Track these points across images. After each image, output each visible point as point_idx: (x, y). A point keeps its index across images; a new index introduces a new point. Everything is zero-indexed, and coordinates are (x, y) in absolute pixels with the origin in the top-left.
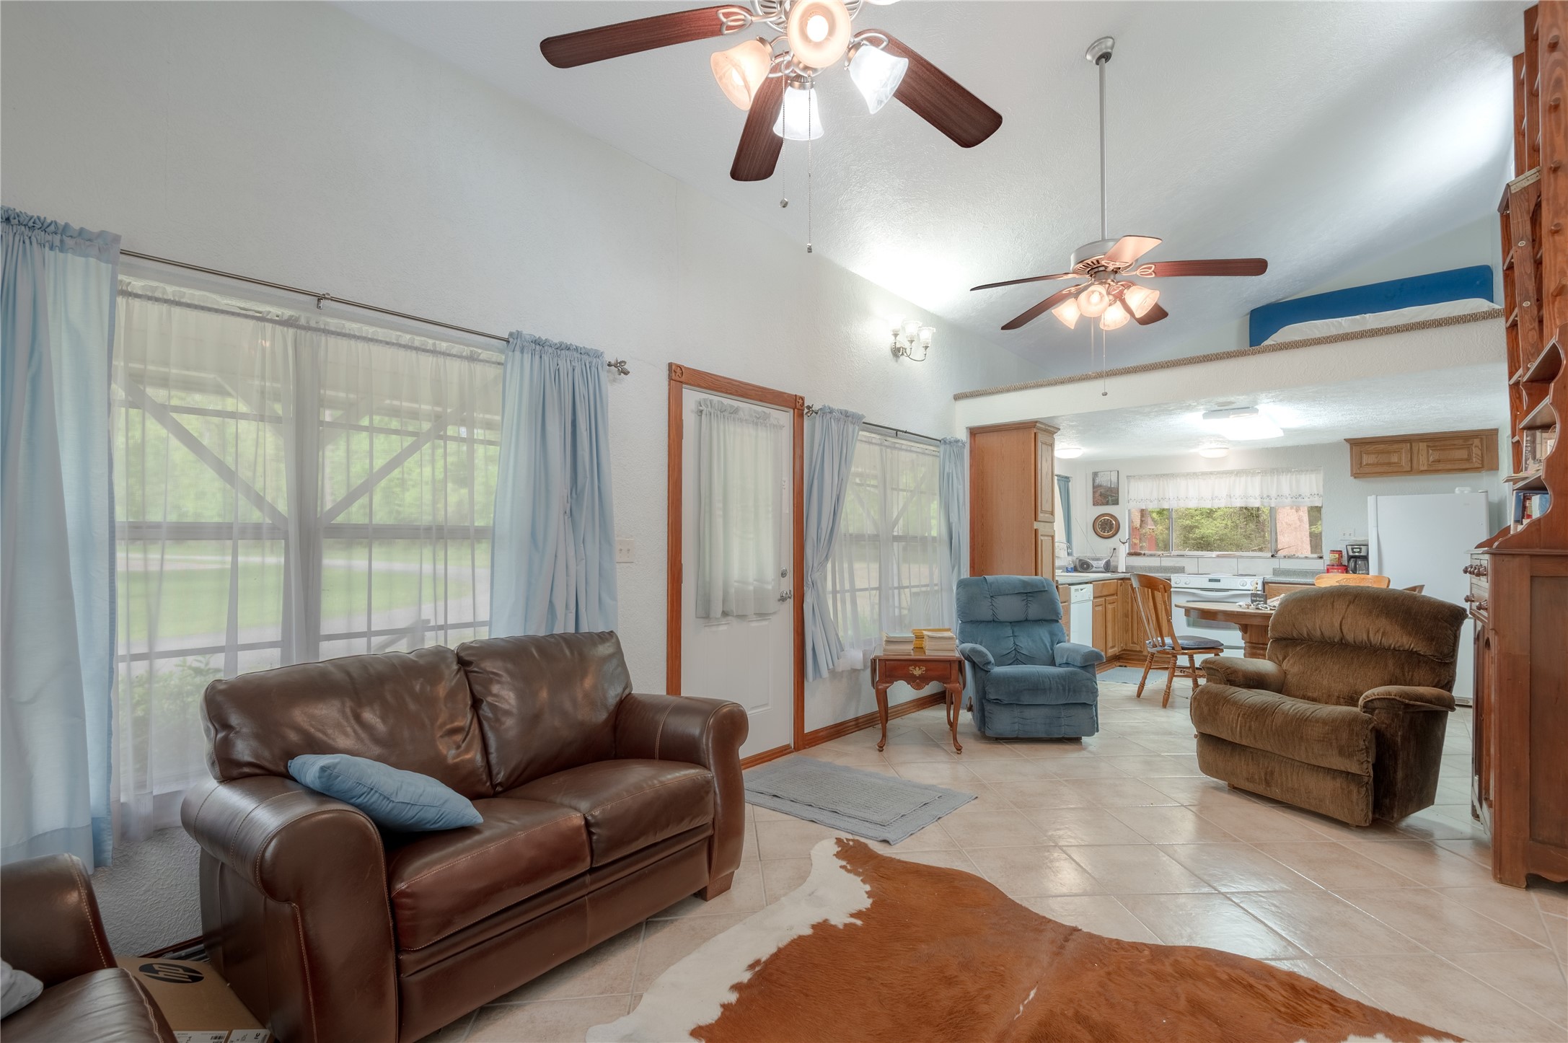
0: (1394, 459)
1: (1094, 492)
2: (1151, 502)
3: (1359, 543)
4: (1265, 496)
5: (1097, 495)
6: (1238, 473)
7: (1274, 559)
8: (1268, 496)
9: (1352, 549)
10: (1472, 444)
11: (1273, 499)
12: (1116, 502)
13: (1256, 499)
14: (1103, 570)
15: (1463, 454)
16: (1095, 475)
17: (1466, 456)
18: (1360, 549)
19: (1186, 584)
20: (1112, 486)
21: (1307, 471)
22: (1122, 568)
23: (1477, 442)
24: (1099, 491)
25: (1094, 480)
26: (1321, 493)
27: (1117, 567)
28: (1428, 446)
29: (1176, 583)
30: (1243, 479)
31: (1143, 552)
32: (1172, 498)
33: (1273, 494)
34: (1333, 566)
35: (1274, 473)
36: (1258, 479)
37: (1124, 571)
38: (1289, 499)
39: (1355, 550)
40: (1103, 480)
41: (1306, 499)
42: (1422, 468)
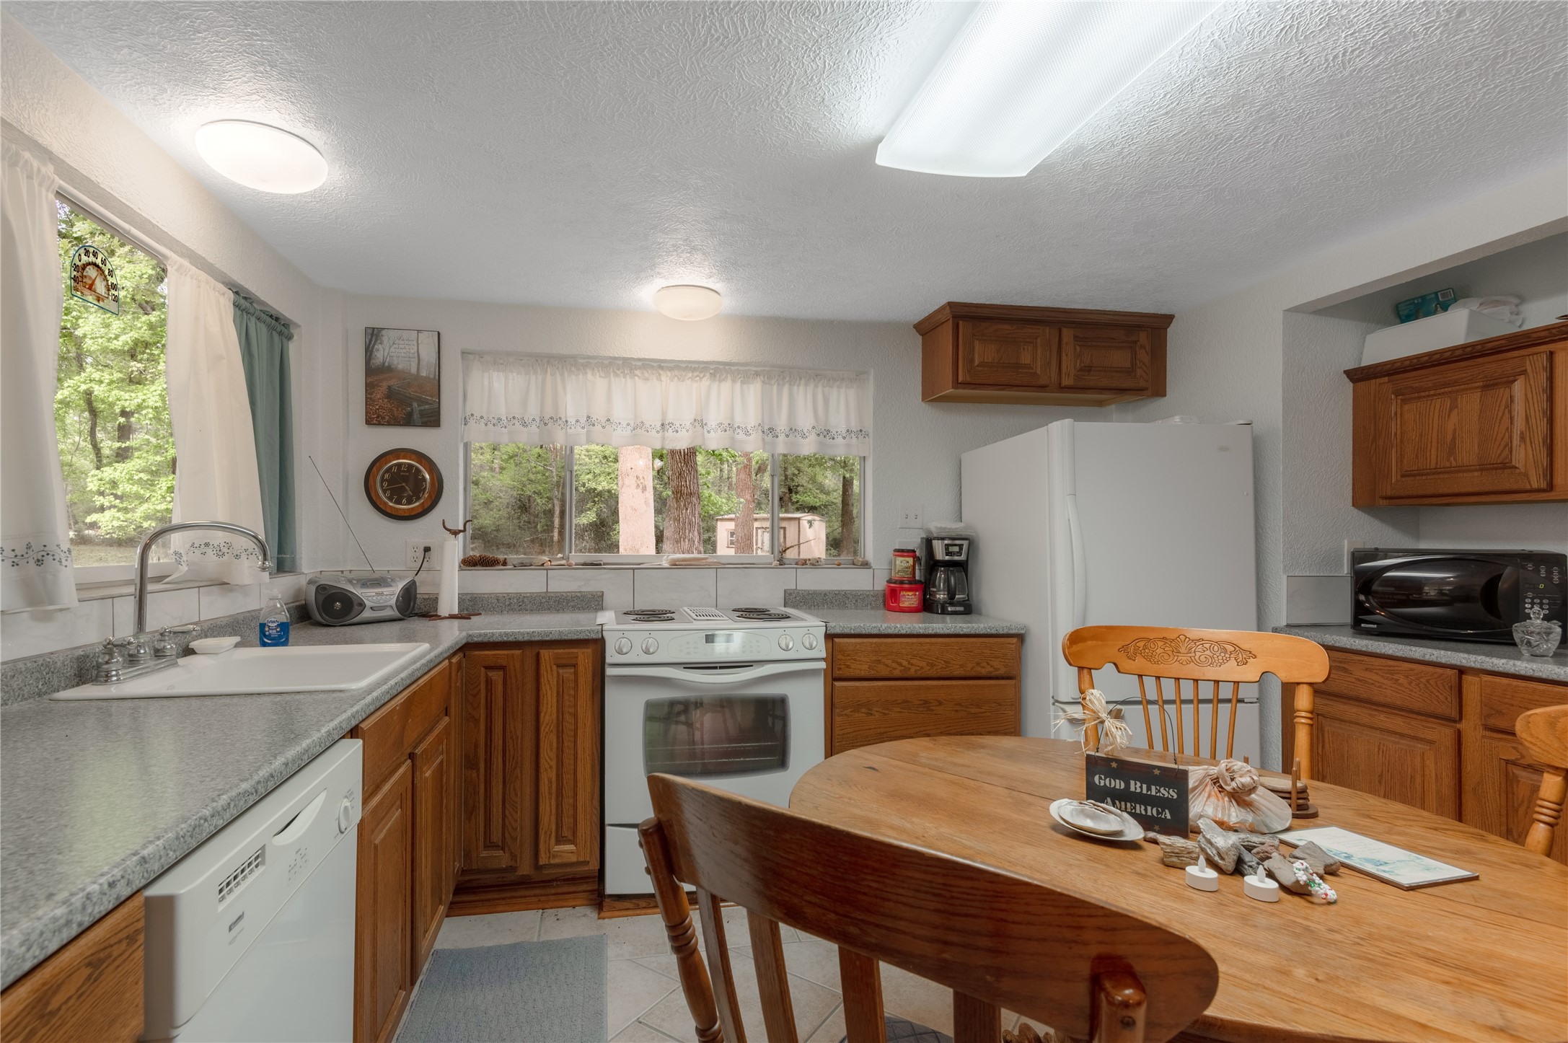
0: (1026, 358)
1: (370, 387)
2: (525, 425)
3: (954, 534)
4: (766, 428)
5: (379, 394)
6: (715, 370)
7: (781, 572)
8: (771, 430)
9: (947, 546)
10: (1136, 342)
11: (782, 437)
12: (432, 419)
13: (747, 433)
14: (395, 613)
15: (1119, 358)
16: (373, 335)
17: (1128, 365)
18: (961, 546)
19: (647, 652)
20: (424, 374)
21: (843, 379)
22: (449, 604)
23: (1143, 337)
24: (385, 385)
25: (369, 351)
26: (869, 425)
27: (434, 601)
28: (1075, 337)
29: (620, 652)
30: (726, 386)
31: (501, 557)
32: (572, 421)
33: (782, 424)
34: (902, 582)
35: (784, 378)
36: (754, 390)
37: (456, 611)
38: (812, 437)
39: (951, 549)
40: (392, 352)
41: (839, 440)
42: (1067, 381)
